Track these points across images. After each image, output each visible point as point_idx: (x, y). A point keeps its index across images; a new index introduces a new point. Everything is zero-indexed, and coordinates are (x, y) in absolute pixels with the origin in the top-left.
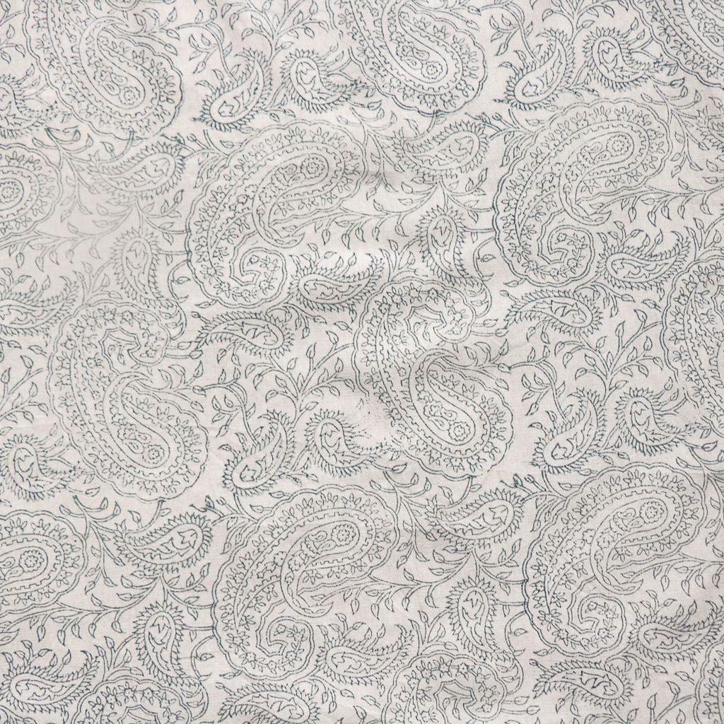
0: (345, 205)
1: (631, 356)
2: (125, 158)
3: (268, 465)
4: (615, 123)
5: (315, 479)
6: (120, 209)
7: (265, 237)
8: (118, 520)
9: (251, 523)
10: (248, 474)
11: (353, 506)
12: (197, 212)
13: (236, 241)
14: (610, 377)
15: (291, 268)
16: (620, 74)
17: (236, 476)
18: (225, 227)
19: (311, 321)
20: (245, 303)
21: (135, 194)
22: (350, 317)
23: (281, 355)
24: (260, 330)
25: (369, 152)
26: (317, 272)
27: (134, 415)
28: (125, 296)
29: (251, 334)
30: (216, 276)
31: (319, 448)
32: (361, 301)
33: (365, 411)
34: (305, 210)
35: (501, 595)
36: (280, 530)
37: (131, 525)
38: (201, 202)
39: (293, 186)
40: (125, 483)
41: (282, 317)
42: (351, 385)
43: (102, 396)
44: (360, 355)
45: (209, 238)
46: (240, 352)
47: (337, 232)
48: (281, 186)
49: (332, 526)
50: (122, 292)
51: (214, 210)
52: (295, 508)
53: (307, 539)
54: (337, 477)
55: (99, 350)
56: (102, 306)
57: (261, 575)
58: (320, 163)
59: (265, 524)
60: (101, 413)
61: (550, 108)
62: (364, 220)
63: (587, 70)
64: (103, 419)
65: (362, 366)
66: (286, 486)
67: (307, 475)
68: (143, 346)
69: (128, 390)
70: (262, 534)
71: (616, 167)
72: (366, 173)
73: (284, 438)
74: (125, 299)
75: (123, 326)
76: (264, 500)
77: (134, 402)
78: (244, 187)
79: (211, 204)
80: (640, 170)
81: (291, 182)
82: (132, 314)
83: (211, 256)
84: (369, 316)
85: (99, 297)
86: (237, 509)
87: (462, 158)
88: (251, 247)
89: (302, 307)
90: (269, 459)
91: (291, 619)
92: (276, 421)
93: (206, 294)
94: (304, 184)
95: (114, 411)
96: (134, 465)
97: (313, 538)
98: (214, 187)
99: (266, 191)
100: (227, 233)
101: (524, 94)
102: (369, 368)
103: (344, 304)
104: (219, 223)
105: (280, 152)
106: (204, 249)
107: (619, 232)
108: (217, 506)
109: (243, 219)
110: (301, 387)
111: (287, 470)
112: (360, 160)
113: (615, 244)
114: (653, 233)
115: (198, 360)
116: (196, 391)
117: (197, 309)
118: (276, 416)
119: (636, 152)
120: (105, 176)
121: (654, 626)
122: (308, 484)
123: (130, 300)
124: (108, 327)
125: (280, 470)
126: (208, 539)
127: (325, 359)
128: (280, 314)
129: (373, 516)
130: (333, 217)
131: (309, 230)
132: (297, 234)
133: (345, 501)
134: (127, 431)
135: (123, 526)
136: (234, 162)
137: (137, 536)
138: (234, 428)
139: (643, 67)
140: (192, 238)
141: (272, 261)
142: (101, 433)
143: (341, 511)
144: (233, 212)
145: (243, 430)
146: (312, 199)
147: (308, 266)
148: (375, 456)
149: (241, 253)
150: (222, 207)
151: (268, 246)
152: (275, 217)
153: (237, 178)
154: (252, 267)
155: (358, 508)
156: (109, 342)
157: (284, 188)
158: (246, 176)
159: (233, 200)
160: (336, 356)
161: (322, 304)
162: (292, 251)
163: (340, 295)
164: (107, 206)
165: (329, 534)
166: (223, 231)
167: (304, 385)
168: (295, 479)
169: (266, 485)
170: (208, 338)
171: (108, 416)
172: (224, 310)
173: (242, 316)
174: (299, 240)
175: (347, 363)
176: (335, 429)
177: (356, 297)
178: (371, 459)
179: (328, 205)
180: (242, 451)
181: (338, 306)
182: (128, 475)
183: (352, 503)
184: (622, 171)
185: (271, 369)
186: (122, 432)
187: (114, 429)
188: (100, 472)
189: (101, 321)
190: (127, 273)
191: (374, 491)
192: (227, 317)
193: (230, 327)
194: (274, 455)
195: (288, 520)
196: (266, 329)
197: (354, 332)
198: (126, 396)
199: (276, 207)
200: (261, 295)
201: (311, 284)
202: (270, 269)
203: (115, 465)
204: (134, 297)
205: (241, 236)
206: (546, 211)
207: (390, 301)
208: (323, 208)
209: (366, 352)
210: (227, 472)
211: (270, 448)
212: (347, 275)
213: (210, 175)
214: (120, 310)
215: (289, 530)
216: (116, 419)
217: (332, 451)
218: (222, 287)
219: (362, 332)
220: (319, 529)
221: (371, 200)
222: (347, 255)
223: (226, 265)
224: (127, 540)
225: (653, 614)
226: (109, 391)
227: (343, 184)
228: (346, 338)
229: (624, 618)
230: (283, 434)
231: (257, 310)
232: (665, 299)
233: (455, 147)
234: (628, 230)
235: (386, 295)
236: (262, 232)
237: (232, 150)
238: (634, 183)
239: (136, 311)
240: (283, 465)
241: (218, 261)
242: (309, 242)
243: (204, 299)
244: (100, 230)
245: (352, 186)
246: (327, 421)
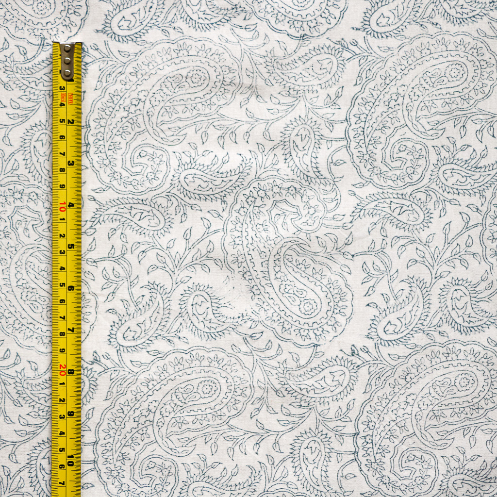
0: (222, 111)
1: (454, 251)
2: (36, 61)
3: (147, 328)
4: (453, 53)
5: (186, 341)
6: (30, 104)
7: (153, 135)
8: (18, 368)
9: (131, 375)
10: (130, 335)
11: (217, 365)
12: (96, 111)
13: (129, 137)
14: (436, 267)
15: (174, 163)
16: (461, 11)
17: (120, 335)
18: (119, 125)
19: (189, 209)
20: (134, 191)
21: (43, 92)
22: (221, 206)
23: (162, 236)
24: (145, 214)
25: (244, 67)
26: (196, 167)
27: (36, 281)
28: (32, 179)
29: (138, 217)
30: (110, 166)
31: (191, 316)
32: (231, 194)
33: (230, 286)
34: (188, 114)
35: (335, 445)
36: (155, 383)
37: (29, 373)
38: (100, 103)
39: (179, 93)
40: (25, 338)
41: (164, 204)
42: (220, 264)
43: (9, 263)
44: (228, 239)
45: (105, 134)
46: (128, 232)
47: (214, 134)
48: (168, 93)
49: (199, 381)
50: (30, 176)
51: (111, 110)
52: (168, 364)
53: (177, 391)
54: (204, 341)
55: (8, 224)
56: (11, 187)
57: (137, 419)
58: (202, 75)
59: (142, 377)
60: (8, 277)
61: (399, 38)
62: (237, 125)
63: (432, 6)
64: (9, 283)
65: (229, 248)
66: (161, 345)
67: (179, 338)
68: (46, 223)
69: (31, 259)
70: (140, 385)
71: (451, 91)
72: (241, 85)
73: (161, 305)
74: (32, 182)
75: (29, 204)
76: (142, 356)
77: (36, 269)
78: (137, 91)
79: (109, 104)
80: (472, 94)
81: (177, 89)
82: (37, 194)
83: (107, 149)
84: (237, 207)
85: (10, 179)
86: (119, 363)
87: (322, 76)
88: (141, 143)
89: (182, 196)
90: (148, 323)
91: (160, 457)
92: (155, 291)
93: (101, 181)
94: (188, 91)
95: (19, 276)
96: (34, 322)
97: (182, 390)
98: (111, 90)
99: (156, 96)
100: (121, 130)
101: (378, 24)
102: (236, 250)
103: (217, 196)
104: (115, 121)
105: (169, 63)
106: (101, 143)
107: (451, 146)
108: (103, 360)
109: (135, 118)
110: (178, 264)
111: (163, 333)
112: (236, 74)
113: (447, 156)
114: (479, 148)
115: (92, 237)
116: (89, 263)
117: (93, 194)
118: (156, 286)
119: (470, 79)
120: (18, 76)
121: (462, 477)
122: (180, 345)
123: (36, 183)
124: (16, 205)
125: (157, 332)
126: (94, 387)
127: (199, 241)
128: (163, 201)
129: (233, 374)
130: (211, 121)
131: (190, 131)
132: (180, 134)
133: (210, 360)
134: (29, 293)
135: (22, 373)
136: (130, 69)
137: (34, 382)
138: (120, 295)
139: (480, 5)
140: (91, 133)
141: (158, 156)
142: (7, 294)
143: (207, 369)
144: (127, 113)
145: (127, 297)
146: (194, 105)
147: (189, 162)
148: (236, 324)
149: (132, 148)
150: (117, 108)
151: (155, 143)
152: (162, 119)
153: (131, 83)
154: (141, 160)
155: (220, 367)
156: (16, 217)
157: (171, 94)
158: (139, 82)
159: (128, 102)
160: (208, 239)
161: (199, 195)
162: (175, 149)
163: (214, 187)
164: (19, 101)
165: (195, 388)
166: (118, 128)
167: (181, 262)
168: (169, 340)
169: (144, 344)
170: (102, 218)
171: (14, 280)
172: (116, 196)
173: (131, 202)
174: (181, 138)
175: (217, 245)
176: (204, 300)
177: (228, 190)
178: (234, 327)
179: (207, 111)
180: (125, 314)
181: (212, 196)
182: (28, 330)
183: (216, 363)
184: (457, 94)
185: (153, 247)
186: (24, 294)
187: (18, 292)
188: (5, 327)
189: (11, 199)
190: (35, 159)
191: (234, 353)
192: (118, 202)
193: (120, 210)
194: (153, 319)
195: (162, 375)
196: (151, 214)
197: (224, 219)
198: (29, 264)
199: (163, 110)
200: (147, 185)
201: (190, 177)
202: (157, 163)
203: (17, 322)
204: (40, 180)
205: (133, 133)
206: (390, 126)
207: (255, 195)
208: (203, 113)
209: (234, 237)
210: (112, 332)
211: (149, 313)
212: (220, 171)
213: (108, 80)
214: (27, 191)
215: (162, 382)
216: (20, 283)
217: (201, 318)
218: (115, 176)
219: (231, 220)
220: (187, 383)
221: (244, 108)
222: (221, 154)
223: (119, 157)
224: (25, 385)
225: (461, 467)
226: (15, 259)
227: (221, 94)
228: (217, 224)
229: (436, 469)
230: (161, 302)
231: (144, 197)
232: (486, 205)
233: (317, 67)
234: (459, 145)
235: (253, 190)
236: (151, 131)
237: (128, 59)
238: (466, 105)
239: (41, 192)
240: (160, 328)
241: (112, 154)
242: (190, 141)
243: (99, 185)
244: (12, 122)
245: (229, 96)
246: (198, 293)
